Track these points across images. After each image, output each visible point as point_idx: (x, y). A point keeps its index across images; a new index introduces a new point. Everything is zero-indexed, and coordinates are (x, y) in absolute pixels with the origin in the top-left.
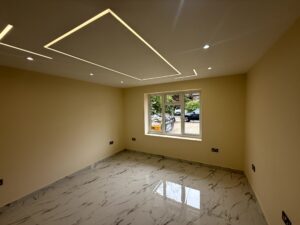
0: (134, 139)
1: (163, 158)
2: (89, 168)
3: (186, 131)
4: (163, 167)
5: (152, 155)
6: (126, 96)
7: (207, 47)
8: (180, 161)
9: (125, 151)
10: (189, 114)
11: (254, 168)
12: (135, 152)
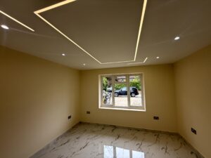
0: (88, 113)
1: (115, 127)
2: (48, 147)
5: (105, 125)
7: (177, 38)
8: (130, 129)
9: (80, 123)
10: (118, 91)
12: (89, 124)
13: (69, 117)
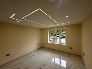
0: (45, 44)
1: (54, 50)
2: (32, 52)
3: (61, 42)
4: (54, 53)
5: (50, 49)
6: (43, 31)
7: (67, 16)
9: (42, 47)
10: (62, 36)
11: (84, 54)
12: (45, 48)
13: (38, 45)
